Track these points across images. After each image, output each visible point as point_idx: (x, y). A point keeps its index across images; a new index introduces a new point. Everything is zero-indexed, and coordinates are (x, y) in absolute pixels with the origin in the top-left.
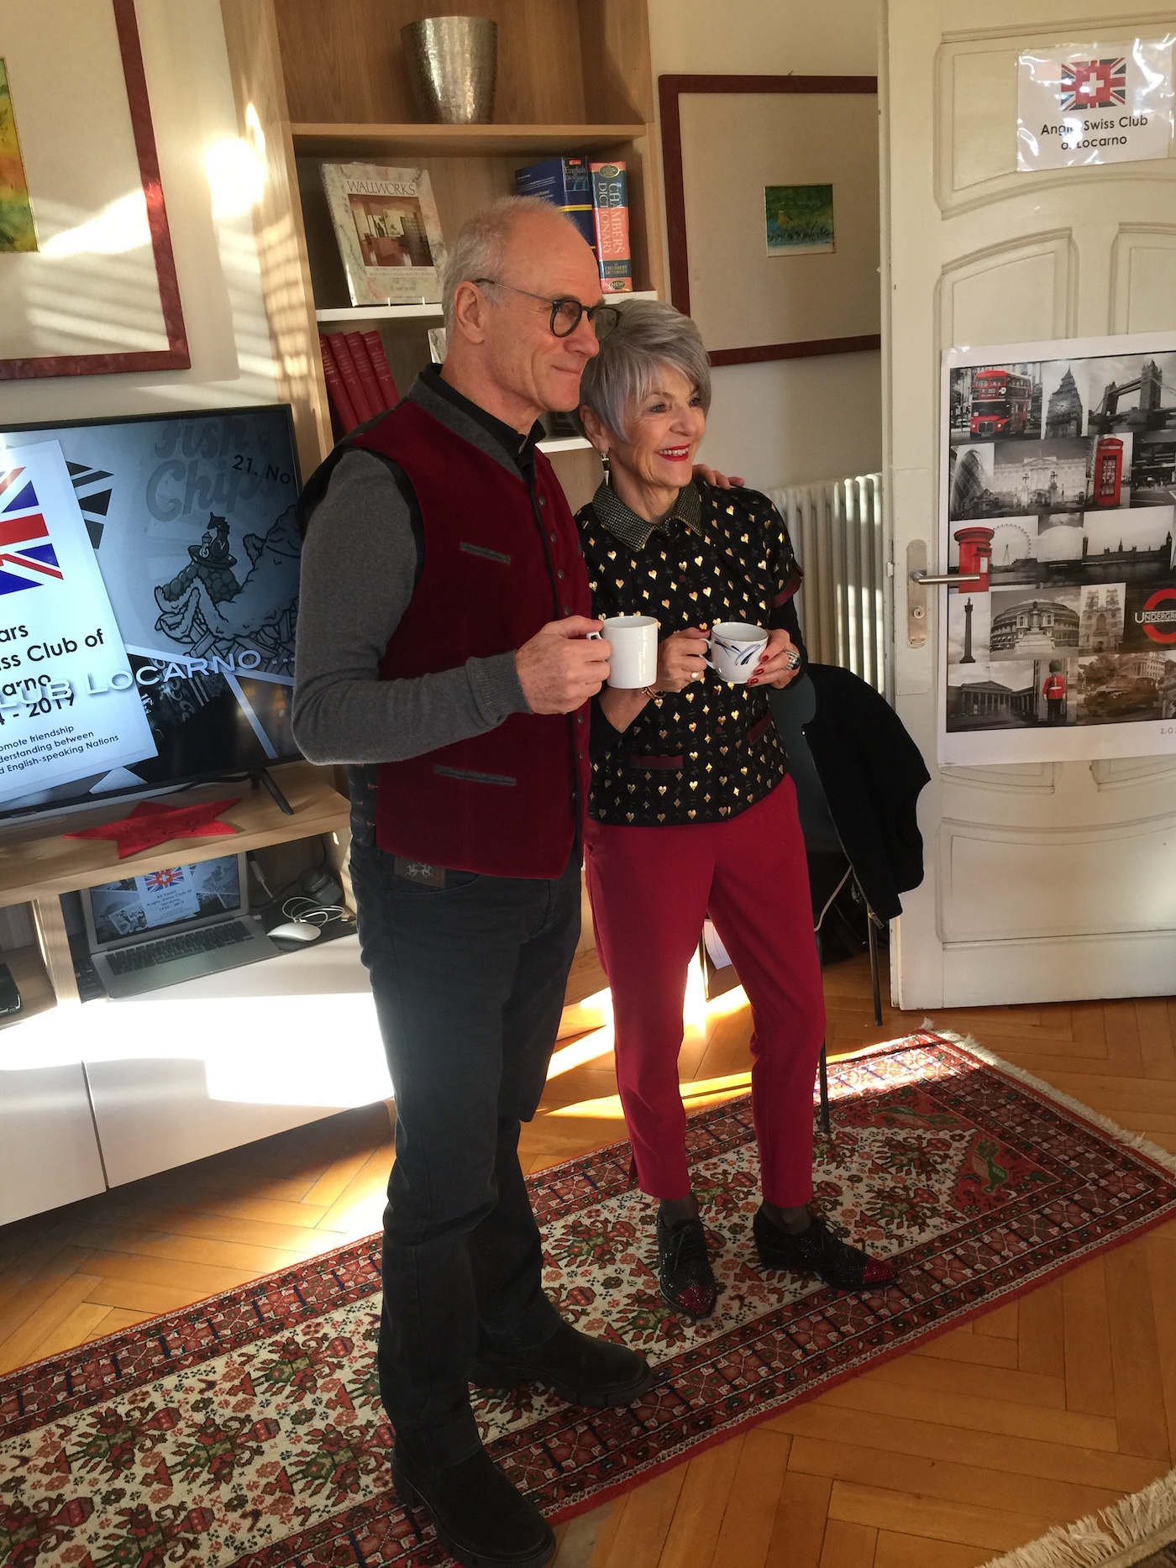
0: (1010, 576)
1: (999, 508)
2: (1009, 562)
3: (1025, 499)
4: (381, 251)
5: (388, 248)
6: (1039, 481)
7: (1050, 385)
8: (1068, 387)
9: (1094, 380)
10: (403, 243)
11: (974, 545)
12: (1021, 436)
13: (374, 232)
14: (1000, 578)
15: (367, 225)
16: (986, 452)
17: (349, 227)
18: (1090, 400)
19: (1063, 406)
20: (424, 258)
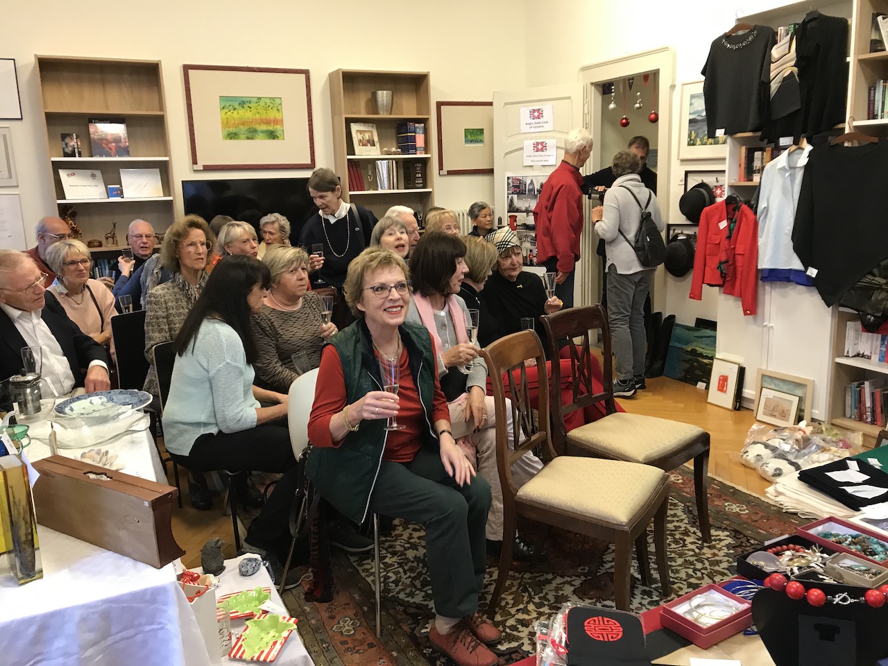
0: (521, 227)
1: (518, 210)
2: (520, 224)
3: (524, 209)
4: (363, 143)
5: (365, 142)
6: (527, 205)
7: (528, 182)
8: (532, 183)
9: (538, 181)
10: (368, 141)
11: (513, 219)
12: (522, 193)
13: (361, 138)
14: (518, 227)
15: (360, 137)
16: (515, 197)
17: (356, 137)
18: (537, 186)
19: (531, 187)
20: (373, 145)
